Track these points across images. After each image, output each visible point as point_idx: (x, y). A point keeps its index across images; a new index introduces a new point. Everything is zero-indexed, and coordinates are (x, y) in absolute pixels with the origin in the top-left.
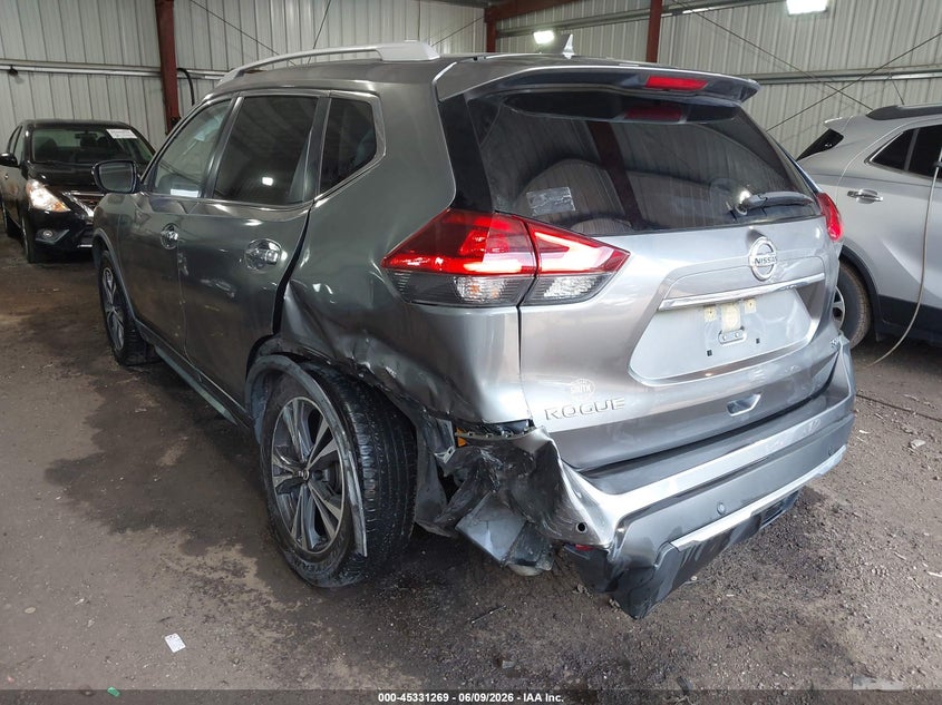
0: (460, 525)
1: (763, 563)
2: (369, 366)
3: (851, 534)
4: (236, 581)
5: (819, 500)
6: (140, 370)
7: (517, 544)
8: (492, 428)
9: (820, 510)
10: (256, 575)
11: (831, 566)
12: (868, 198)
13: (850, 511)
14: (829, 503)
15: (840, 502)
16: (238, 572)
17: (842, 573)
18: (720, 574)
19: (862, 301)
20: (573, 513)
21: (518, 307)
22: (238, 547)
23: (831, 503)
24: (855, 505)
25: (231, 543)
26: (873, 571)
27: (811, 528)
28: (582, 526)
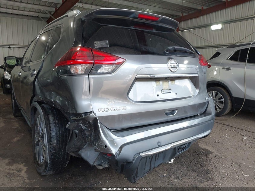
0: (80, 152)
1: (189, 171)
2: (53, 101)
3: (220, 163)
4: (19, 173)
5: (211, 153)
6: (19, 118)
7: (98, 159)
8: (80, 115)
9: (210, 156)
10: (25, 172)
11: (211, 172)
12: (228, 69)
13: (220, 156)
14: (214, 154)
15: (217, 154)
16: (20, 171)
17: (214, 174)
18: (174, 174)
19: (229, 99)
20: (103, 141)
21: (88, 75)
22: (24, 164)
23: (215, 154)
24: (222, 155)
25: (22, 163)
26: (225, 174)
27: (207, 161)
28: (106, 146)
